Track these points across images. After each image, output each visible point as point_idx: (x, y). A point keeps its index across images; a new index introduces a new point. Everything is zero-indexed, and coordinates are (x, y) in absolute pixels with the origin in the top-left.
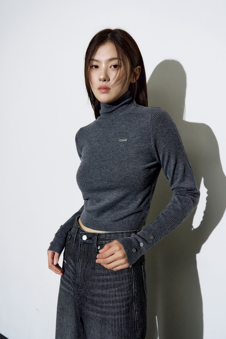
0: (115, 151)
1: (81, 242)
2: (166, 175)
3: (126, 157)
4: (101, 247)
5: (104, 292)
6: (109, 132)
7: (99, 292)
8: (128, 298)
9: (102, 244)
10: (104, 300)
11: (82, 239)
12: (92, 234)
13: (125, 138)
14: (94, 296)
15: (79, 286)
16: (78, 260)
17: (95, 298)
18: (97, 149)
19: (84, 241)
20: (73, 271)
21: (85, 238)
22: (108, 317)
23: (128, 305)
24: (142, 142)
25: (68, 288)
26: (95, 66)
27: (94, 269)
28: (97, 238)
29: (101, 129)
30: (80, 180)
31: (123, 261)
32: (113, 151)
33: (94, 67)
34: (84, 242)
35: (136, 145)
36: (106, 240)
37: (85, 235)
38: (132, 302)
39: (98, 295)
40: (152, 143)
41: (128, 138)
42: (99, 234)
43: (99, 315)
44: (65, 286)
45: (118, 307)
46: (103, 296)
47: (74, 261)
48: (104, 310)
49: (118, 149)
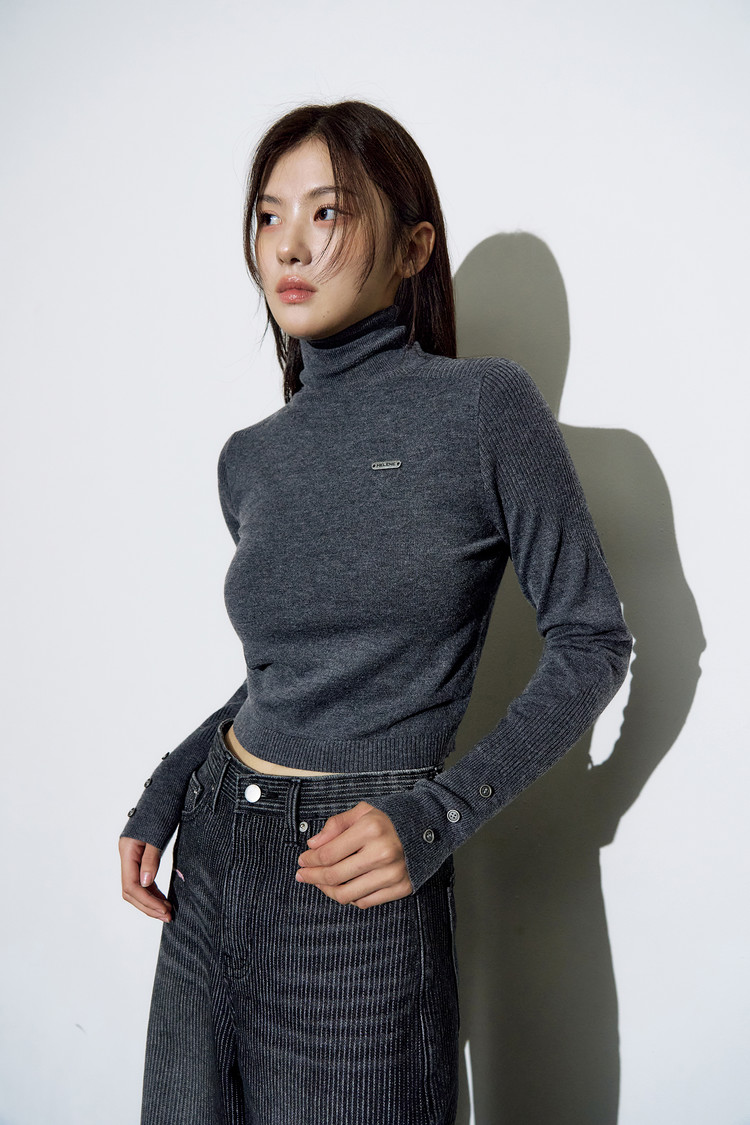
0: (360, 502)
1: (239, 808)
2: (524, 584)
3: (399, 519)
4: (310, 824)
5: (321, 979)
6: (336, 441)
7: (305, 978)
8: (404, 1000)
9: (317, 816)
10: (320, 1006)
11: (242, 796)
12: (278, 780)
13: (393, 458)
14: (283, 992)
15: (231, 958)
16: (230, 869)
17: (290, 1002)
18: (297, 497)
19: (252, 804)
20: (210, 906)
21: (253, 794)
22: (334, 1066)
23: (402, 1023)
24: (450, 470)
25: (190, 966)
27: (286, 902)
28: (299, 795)
29: (308, 433)
30: (241, 601)
31: (392, 873)
32: (353, 502)
34: (252, 809)
35: (432, 481)
36: (329, 801)
37: (254, 783)
38: (415, 1012)
39: (300, 991)
40: (486, 474)
41: (402, 456)
42: (304, 780)
43: (301, 1059)
44: (178, 959)
45: (371, 1030)
46: (317, 992)
47: (213, 873)
48: (319, 1042)
49: (370, 493)
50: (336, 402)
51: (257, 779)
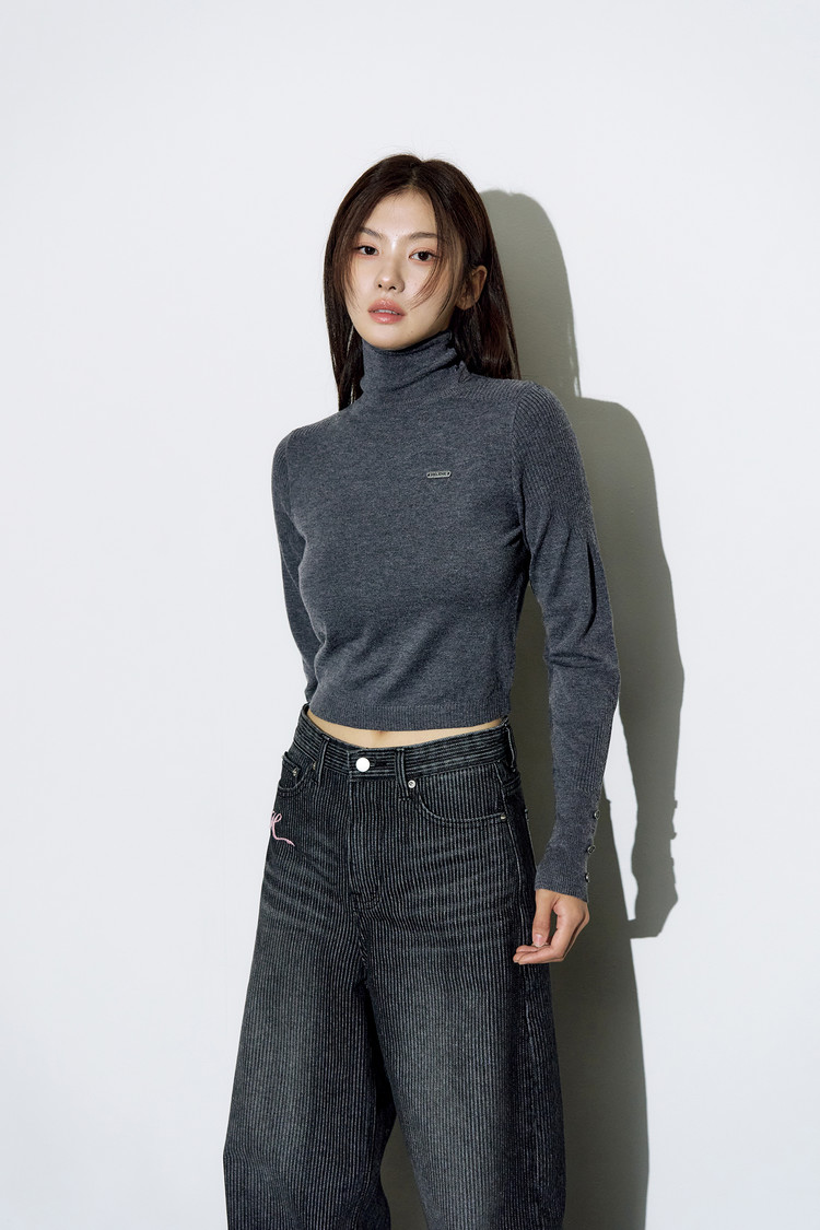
0: (417, 506)
1: (353, 778)
3: (446, 520)
4: (417, 781)
5: (445, 890)
6: (396, 452)
7: (432, 892)
8: (507, 898)
9: (421, 774)
10: (446, 909)
11: (354, 767)
12: (384, 751)
13: (445, 468)
14: (415, 906)
15: (360, 895)
16: (352, 826)
17: (420, 912)
18: (363, 501)
19: (364, 773)
20: (331, 861)
21: (363, 765)
22: (461, 949)
23: (507, 913)
24: (488, 477)
26: (367, 248)
27: (407, 842)
28: (404, 761)
32: (412, 507)
33: (363, 250)
34: (364, 777)
35: (473, 486)
36: (429, 761)
37: (362, 756)
38: (516, 905)
39: (429, 902)
40: (515, 480)
41: (451, 467)
42: (408, 748)
43: (435, 950)
45: (485, 920)
46: (442, 900)
47: (331, 834)
48: (448, 935)
49: (425, 498)
50: (395, 417)
51: (365, 753)
